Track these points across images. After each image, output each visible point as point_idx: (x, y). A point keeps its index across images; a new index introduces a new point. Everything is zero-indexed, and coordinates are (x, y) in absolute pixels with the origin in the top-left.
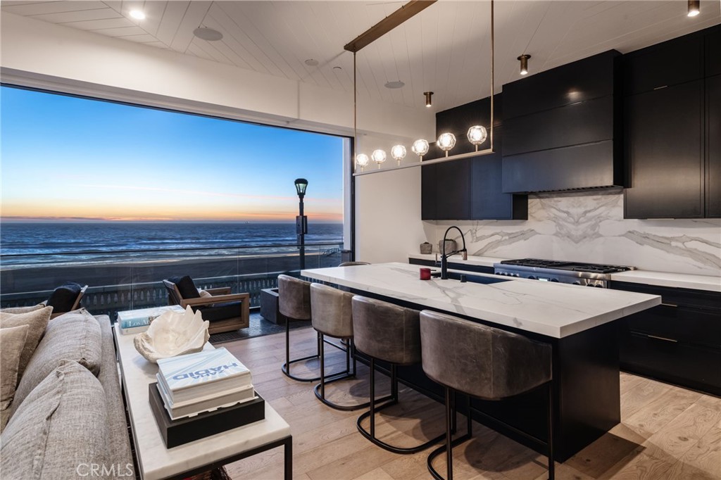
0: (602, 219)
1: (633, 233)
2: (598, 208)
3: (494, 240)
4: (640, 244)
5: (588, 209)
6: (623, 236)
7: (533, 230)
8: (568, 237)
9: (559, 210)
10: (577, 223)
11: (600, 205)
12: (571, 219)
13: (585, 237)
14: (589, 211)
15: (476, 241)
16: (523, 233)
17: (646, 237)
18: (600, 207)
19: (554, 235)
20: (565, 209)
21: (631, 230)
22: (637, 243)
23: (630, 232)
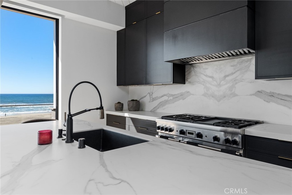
0: (237, 81)
1: (262, 92)
2: (235, 73)
3: (164, 100)
4: (267, 102)
5: (227, 74)
6: (253, 95)
7: (189, 92)
8: (213, 97)
9: (206, 76)
10: (219, 85)
11: (236, 70)
12: (215, 82)
13: (225, 97)
14: (228, 76)
15: (152, 101)
16: (182, 95)
17: (272, 95)
18: (236, 71)
19: (203, 95)
20: (211, 75)
21: (260, 90)
22: (265, 101)
23: (259, 92)
